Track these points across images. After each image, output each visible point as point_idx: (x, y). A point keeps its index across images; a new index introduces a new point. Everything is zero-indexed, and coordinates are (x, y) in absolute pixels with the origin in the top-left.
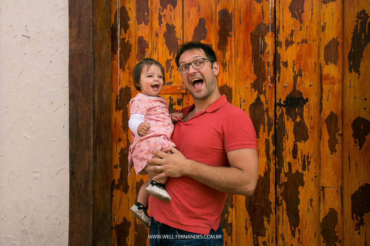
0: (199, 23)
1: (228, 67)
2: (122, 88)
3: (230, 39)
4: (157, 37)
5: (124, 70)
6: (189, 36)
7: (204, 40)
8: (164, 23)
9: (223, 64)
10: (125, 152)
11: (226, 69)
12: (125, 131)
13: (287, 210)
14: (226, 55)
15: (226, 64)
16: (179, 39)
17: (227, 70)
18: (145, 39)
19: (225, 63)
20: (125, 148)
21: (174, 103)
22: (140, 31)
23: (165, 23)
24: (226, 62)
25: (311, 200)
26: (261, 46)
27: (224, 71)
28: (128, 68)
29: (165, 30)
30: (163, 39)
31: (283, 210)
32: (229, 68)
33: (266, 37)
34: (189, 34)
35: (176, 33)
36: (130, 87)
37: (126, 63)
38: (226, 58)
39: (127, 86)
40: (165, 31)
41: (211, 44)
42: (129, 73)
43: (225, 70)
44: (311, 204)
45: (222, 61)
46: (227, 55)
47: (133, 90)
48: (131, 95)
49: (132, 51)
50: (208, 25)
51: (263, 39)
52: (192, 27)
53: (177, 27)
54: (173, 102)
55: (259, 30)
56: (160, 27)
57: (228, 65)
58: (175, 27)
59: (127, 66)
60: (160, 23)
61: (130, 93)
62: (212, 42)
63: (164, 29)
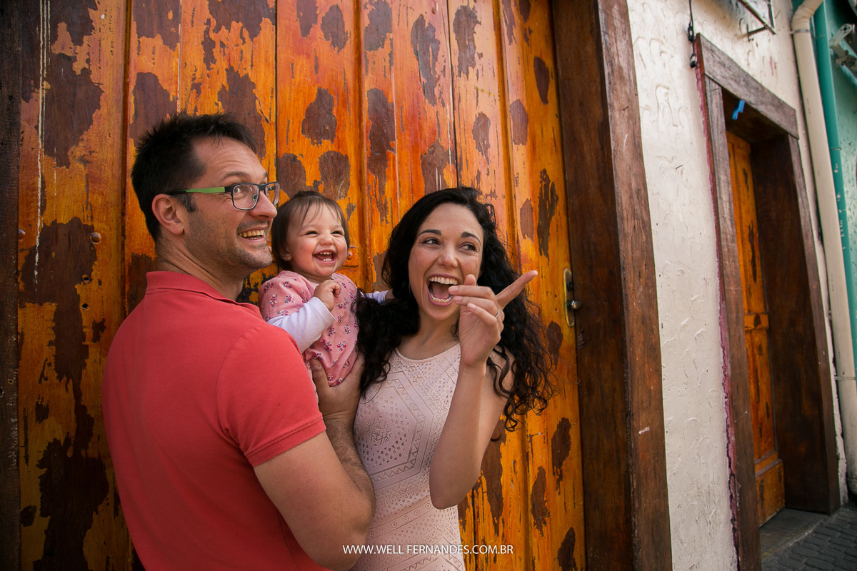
0: (317, 99)
1: (390, 213)
2: (54, 223)
3: (392, 156)
4: (199, 92)
5: (63, 161)
6: (293, 119)
7: (330, 141)
8: (221, 64)
9: (381, 205)
10: (70, 454)
11: (386, 218)
12: (65, 378)
13: (488, 493)
14: (386, 186)
15: (385, 206)
16: (266, 120)
17: (389, 220)
18: (165, 87)
19: (384, 203)
20: (67, 440)
21: (252, 286)
22: (144, 58)
23: (225, 66)
24: (386, 203)
25: (515, 462)
26: (439, 185)
27: (382, 220)
28: (84, 160)
29: (225, 83)
30: (217, 104)
31: (483, 493)
32: (392, 217)
33: (445, 171)
34: (292, 114)
35: (257, 102)
36: (90, 224)
37: (76, 142)
38: (386, 193)
39: (75, 222)
40: (223, 86)
41: (347, 155)
42: (88, 176)
43: (384, 218)
44: (515, 470)
45: (378, 198)
46: (388, 186)
47: (102, 235)
48: (95, 251)
49: (104, 110)
50: (338, 111)
51: (441, 173)
52: (300, 102)
53: (260, 86)
54: (249, 284)
55: (434, 155)
56: (209, 68)
57: (389, 210)
58: (253, 86)
59: (77, 151)
60: (209, 59)
61: (92, 245)
62: (349, 152)
63: (222, 80)
